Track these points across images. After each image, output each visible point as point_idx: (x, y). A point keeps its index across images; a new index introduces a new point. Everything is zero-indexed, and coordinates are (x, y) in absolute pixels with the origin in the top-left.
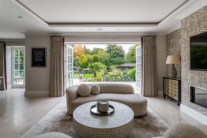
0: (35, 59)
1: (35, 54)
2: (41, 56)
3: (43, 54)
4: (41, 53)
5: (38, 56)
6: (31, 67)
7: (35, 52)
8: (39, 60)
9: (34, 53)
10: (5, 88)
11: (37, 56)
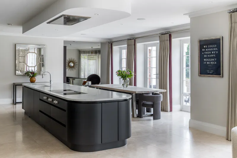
0: (205, 60)
1: (204, 52)
2: (213, 54)
3: (217, 51)
4: (214, 48)
5: (210, 54)
6: (199, 76)
7: (205, 47)
8: (210, 62)
9: (203, 50)
10: (169, 109)
11: (207, 54)
